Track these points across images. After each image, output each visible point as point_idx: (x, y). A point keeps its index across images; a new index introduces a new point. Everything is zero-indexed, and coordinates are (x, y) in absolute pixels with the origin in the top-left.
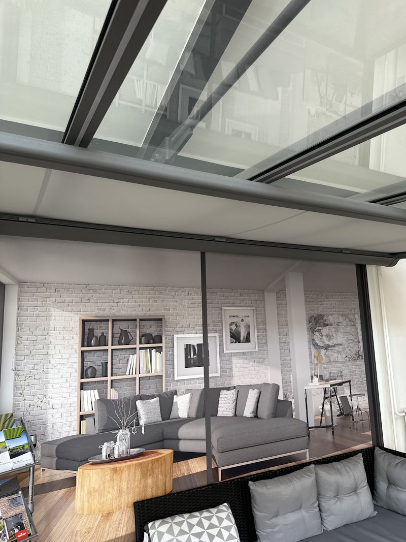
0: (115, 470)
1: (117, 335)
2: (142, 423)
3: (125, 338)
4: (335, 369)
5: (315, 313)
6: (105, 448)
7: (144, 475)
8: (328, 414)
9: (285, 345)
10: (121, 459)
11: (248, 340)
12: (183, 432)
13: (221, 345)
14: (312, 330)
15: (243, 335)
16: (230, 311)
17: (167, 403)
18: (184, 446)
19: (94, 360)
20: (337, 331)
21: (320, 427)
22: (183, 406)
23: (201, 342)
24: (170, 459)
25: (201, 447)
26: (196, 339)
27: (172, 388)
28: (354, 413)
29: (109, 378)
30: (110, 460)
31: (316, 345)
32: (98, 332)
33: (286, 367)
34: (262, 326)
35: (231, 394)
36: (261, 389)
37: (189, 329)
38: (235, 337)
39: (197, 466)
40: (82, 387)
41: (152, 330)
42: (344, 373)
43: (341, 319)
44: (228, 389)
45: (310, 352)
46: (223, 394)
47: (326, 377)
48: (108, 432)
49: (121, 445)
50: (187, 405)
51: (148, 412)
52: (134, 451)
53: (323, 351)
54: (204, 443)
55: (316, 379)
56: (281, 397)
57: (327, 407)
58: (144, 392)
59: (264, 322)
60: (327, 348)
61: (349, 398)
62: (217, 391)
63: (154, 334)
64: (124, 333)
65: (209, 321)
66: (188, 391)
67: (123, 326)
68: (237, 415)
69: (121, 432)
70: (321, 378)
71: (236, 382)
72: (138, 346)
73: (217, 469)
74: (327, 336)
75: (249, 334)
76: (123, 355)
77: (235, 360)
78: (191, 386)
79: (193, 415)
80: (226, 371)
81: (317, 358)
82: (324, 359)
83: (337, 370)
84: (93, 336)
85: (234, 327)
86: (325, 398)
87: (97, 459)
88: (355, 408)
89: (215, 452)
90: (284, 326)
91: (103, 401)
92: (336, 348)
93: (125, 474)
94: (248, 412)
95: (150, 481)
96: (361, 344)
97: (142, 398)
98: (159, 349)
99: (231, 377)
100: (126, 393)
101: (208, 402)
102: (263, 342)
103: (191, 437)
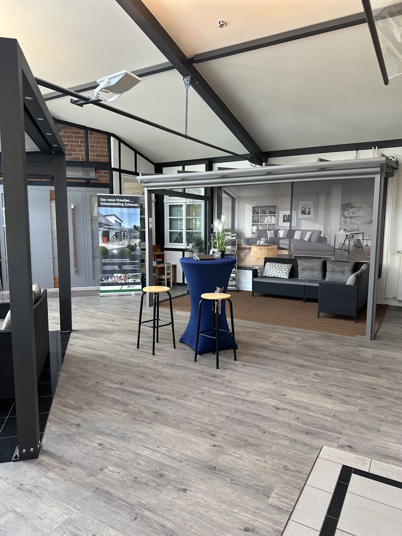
0: (261, 248)
1: (262, 212)
2: (268, 237)
3: (264, 212)
4: (355, 227)
5: (346, 202)
6: (258, 242)
7: (269, 251)
8: (347, 245)
9: (327, 216)
10: (262, 246)
11: (309, 214)
12: (281, 241)
13: (297, 215)
14: (344, 210)
15: (307, 212)
16: (302, 203)
17: (276, 232)
18: (281, 246)
19: (256, 218)
20: (359, 210)
21: (342, 249)
23: (289, 214)
24: (276, 249)
25: (287, 247)
27: (278, 228)
28: (364, 247)
29: (259, 223)
30: (260, 245)
31: (345, 216)
32: (257, 210)
33: (326, 225)
34: (317, 208)
35: (300, 232)
36: (313, 232)
37: (285, 209)
39: (285, 253)
40: (253, 225)
41: (272, 210)
42: (360, 229)
43: (363, 205)
44: (299, 230)
45: (341, 220)
46: (296, 232)
47: (349, 229)
48: (259, 238)
49: (262, 242)
50: (283, 234)
51: (270, 234)
52: (266, 244)
53: (348, 219)
54: (288, 246)
55: (342, 231)
56: (322, 235)
57: (347, 242)
58: (269, 228)
59: (318, 207)
60: (351, 218)
61: (361, 241)
62: (294, 231)
66: (283, 230)
67: (264, 209)
68: (301, 239)
69: (262, 239)
70: (345, 230)
71: (302, 228)
72: (268, 215)
73: (292, 255)
74: (352, 212)
75: (310, 212)
76: (263, 217)
77: (302, 221)
78: (284, 228)
79: (285, 237)
80: (298, 224)
81: (345, 222)
82: (349, 222)
83: (356, 227)
84: (255, 212)
85: (303, 209)
86: (346, 239)
87: (256, 244)
88: (364, 245)
89: (291, 249)
90: (328, 208)
91: (258, 229)
92: (357, 218)
93: (263, 250)
94: (306, 239)
95: (270, 253)
97: (269, 230)
98: (274, 216)
99: (300, 226)
100: (264, 228)
101: (290, 234)
102: (316, 215)
103: (284, 243)
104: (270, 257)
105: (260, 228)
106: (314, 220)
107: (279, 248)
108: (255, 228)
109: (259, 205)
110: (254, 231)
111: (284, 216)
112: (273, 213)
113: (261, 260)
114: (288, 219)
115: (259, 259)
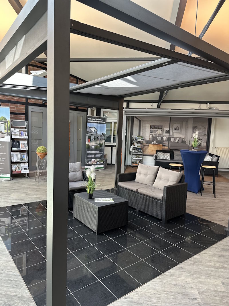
0: (154, 146)
2: (158, 140)
3: (156, 128)
5: (195, 126)
6: (153, 142)
9: (186, 131)
10: (155, 144)
12: (164, 142)
13: (172, 130)
14: (194, 129)
17: (162, 138)
18: (164, 144)
19: (151, 131)
20: (200, 129)
25: (167, 145)
26: (168, 129)
27: (163, 136)
28: (202, 146)
29: (154, 134)
30: (153, 144)
32: (152, 127)
34: (182, 127)
36: (180, 138)
38: (175, 129)
39: (166, 148)
40: (150, 134)
43: (202, 127)
46: (172, 138)
49: (155, 142)
50: (165, 139)
51: (159, 139)
52: (157, 144)
56: (184, 140)
58: (159, 136)
62: (171, 138)
65: (170, 126)
66: (165, 137)
68: (174, 142)
71: (174, 137)
72: (158, 129)
73: (169, 149)
74: (197, 130)
76: (156, 131)
77: (175, 133)
78: (167, 136)
80: (173, 135)
87: (151, 144)
88: (202, 144)
89: (169, 146)
90: (186, 128)
91: (153, 136)
94: (176, 141)
95: (159, 148)
100: (156, 136)
101: (169, 139)
102: (181, 131)
103: (166, 143)
104: (158, 150)
105: (154, 136)
106: (180, 133)
107: (163, 146)
108: (151, 136)
109: (154, 125)
110: (151, 137)
111: (166, 131)
112: (160, 129)
113: (154, 151)
114: (168, 132)
115: (153, 151)
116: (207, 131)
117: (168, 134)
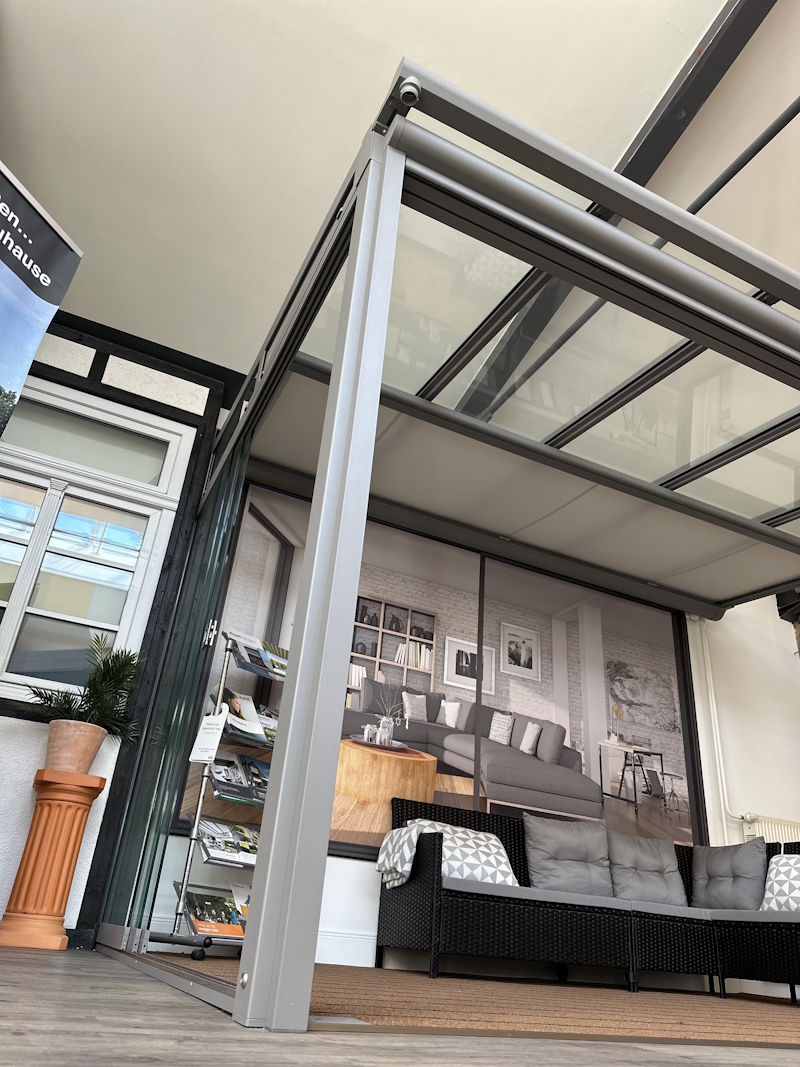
0: (375, 757)
1: (389, 620)
2: (407, 716)
3: (396, 625)
4: (642, 734)
5: (616, 659)
6: (368, 728)
7: (404, 774)
8: (630, 785)
9: (574, 685)
10: (381, 747)
11: (529, 665)
12: (449, 741)
13: (498, 662)
14: (611, 679)
15: (523, 658)
16: (509, 628)
17: (434, 704)
18: (449, 759)
19: (366, 638)
20: (644, 688)
21: (618, 798)
22: (451, 714)
23: (476, 652)
24: (433, 768)
25: (468, 767)
26: (471, 648)
27: (440, 690)
28: (667, 798)
29: (378, 660)
30: (370, 745)
31: (615, 697)
32: (371, 611)
34: (548, 654)
35: (507, 720)
36: (544, 726)
37: (462, 633)
38: (515, 658)
39: (463, 787)
40: (352, 660)
41: (424, 624)
42: (653, 742)
43: (650, 675)
44: (503, 713)
45: (608, 705)
46: (497, 716)
47: (629, 738)
48: (372, 714)
49: (383, 731)
50: (455, 715)
51: (413, 707)
52: (396, 744)
53: (625, 707)
54: (472, 764)
55: (614, 738)
57: (629, 776)
58: (410, 685)
59: (550, 652)
60: (630, 704)
61: (660, 777)
62: (490, 712)
63: (426, 630)
64: (395, 620)
65: (485, 632)
66: (457, 700)
67: (396, 612)
68: (512, 745)
69: (384, 719)
70: (621, 738)
71: (512, 708)
72: (408, 636)
73: (484, 800)
74: (631, 690)
75: (530, 660)
76: (392, 641)
77: (512, 684)
78: (461, 696)
79: (462, 727)
80: (502, 692)
81: (617, 713)
82: (626, 717)
83: (645, 735)
84: (366, 614)
85: (513, 647)
86: (626, 765)
87: (358, 738)
88: (668, 791)
89: (483, 778)
90: (574, 663)
91: (369, 680)
92: (643, 708)
93: (385, 765)
94: (526, 746)
95: (410, 783)
96: (678, 714)
97: (409, 690)
98: (430, 647)
99: (508, 700)
100: (394, 681)
101: (479, 718)
102: (548, 674)
103: (458, 751)
104: (408, 796)
105: (380, 677)
106: (544, 688)
107: (444, 768)
108: (358, 673)
109: (380, 595)
110: (355, 683)
111: (460, 654)
112: (424, 635)
113: (372, 808)
114: (470, 666)
115: (364, 804)
116: (677, 706)
117: (470, 684)
